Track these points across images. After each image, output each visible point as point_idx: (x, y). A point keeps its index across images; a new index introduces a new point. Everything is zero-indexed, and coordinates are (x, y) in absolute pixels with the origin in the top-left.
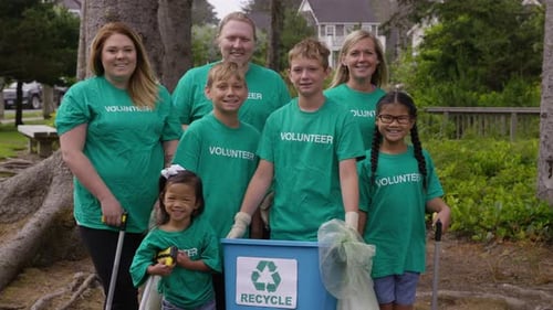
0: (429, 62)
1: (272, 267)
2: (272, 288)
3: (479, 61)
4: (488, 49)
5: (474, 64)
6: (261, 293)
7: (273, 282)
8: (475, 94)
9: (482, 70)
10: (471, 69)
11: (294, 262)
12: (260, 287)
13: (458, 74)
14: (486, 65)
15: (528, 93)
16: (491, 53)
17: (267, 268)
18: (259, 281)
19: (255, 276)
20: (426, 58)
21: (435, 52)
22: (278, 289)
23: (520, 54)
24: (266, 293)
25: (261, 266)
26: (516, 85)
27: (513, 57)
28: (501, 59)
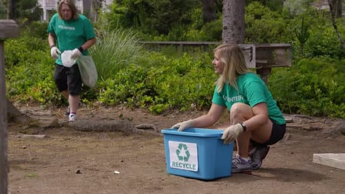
0: (119, 15)
1: (186, 148)
2: (186, 159)
3: (152, 14)
4: (158, 6)
5: (149, 17)
6: (181, 161)
7: (186, 156)
8: (150, 36)
9: (154, 20)
10: (148, 20)
11: (196, 144)
12: (181, 158)
13: (139, 22)
14: (156, 17)
15: (184, 34)
16: (160, 10)
17: (183, 148)
18: (180, 155)
19: (178, 152)
20: (117, 12)
21: (123, 8)
22: (189, 160)
23: (177, 11)
24: (183, 162)
25: (180, 146)
26: (177, 30)
27: (172, 12)
28: (166, 14)
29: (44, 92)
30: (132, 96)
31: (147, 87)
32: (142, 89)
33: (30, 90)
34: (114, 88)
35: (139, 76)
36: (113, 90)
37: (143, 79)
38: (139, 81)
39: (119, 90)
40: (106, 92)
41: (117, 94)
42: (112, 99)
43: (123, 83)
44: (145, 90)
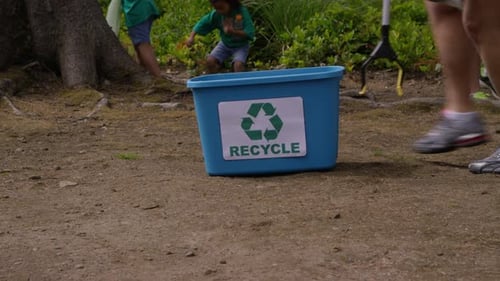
2: (272, 135)
7: (272, 128)
17: (262, 112)
18: (253, 128)
19: (247, 123)
22: (279, 135)
24: (263, 142)
29: (193, 50)
30: (334, 55)
31: (360, 40)
32: (352, 42)
33: (172, 48)
34: (305, 42)
35: (347, 22)
36: (302, 45)
37: (354, 27)
38: (347, 30)
39: (314, 45)
40: (291, 49)
41: (310, 50)
42: (301, 59)
43: (320, 33)
44: (358, 45)
